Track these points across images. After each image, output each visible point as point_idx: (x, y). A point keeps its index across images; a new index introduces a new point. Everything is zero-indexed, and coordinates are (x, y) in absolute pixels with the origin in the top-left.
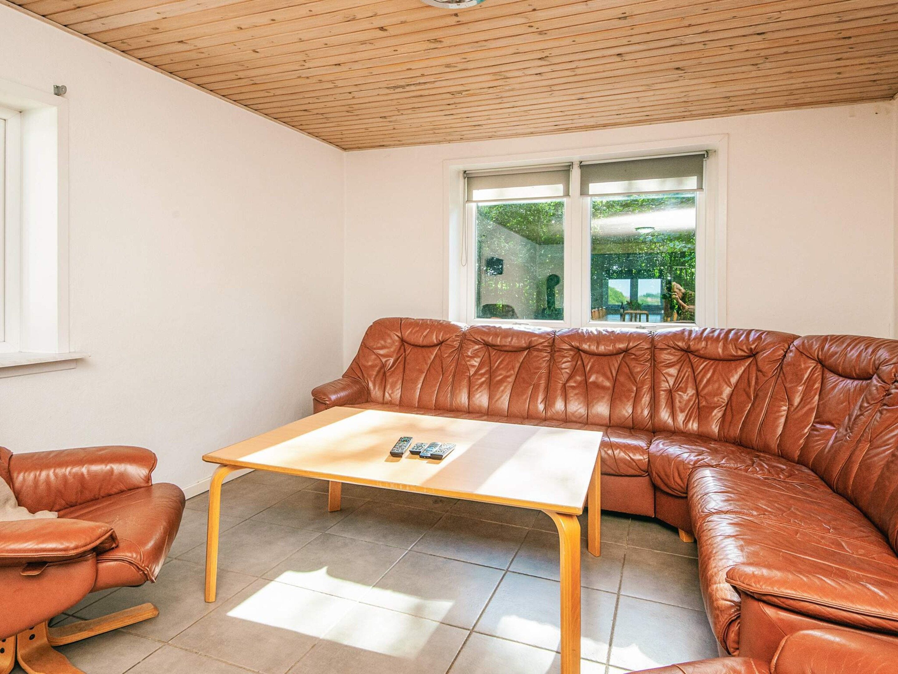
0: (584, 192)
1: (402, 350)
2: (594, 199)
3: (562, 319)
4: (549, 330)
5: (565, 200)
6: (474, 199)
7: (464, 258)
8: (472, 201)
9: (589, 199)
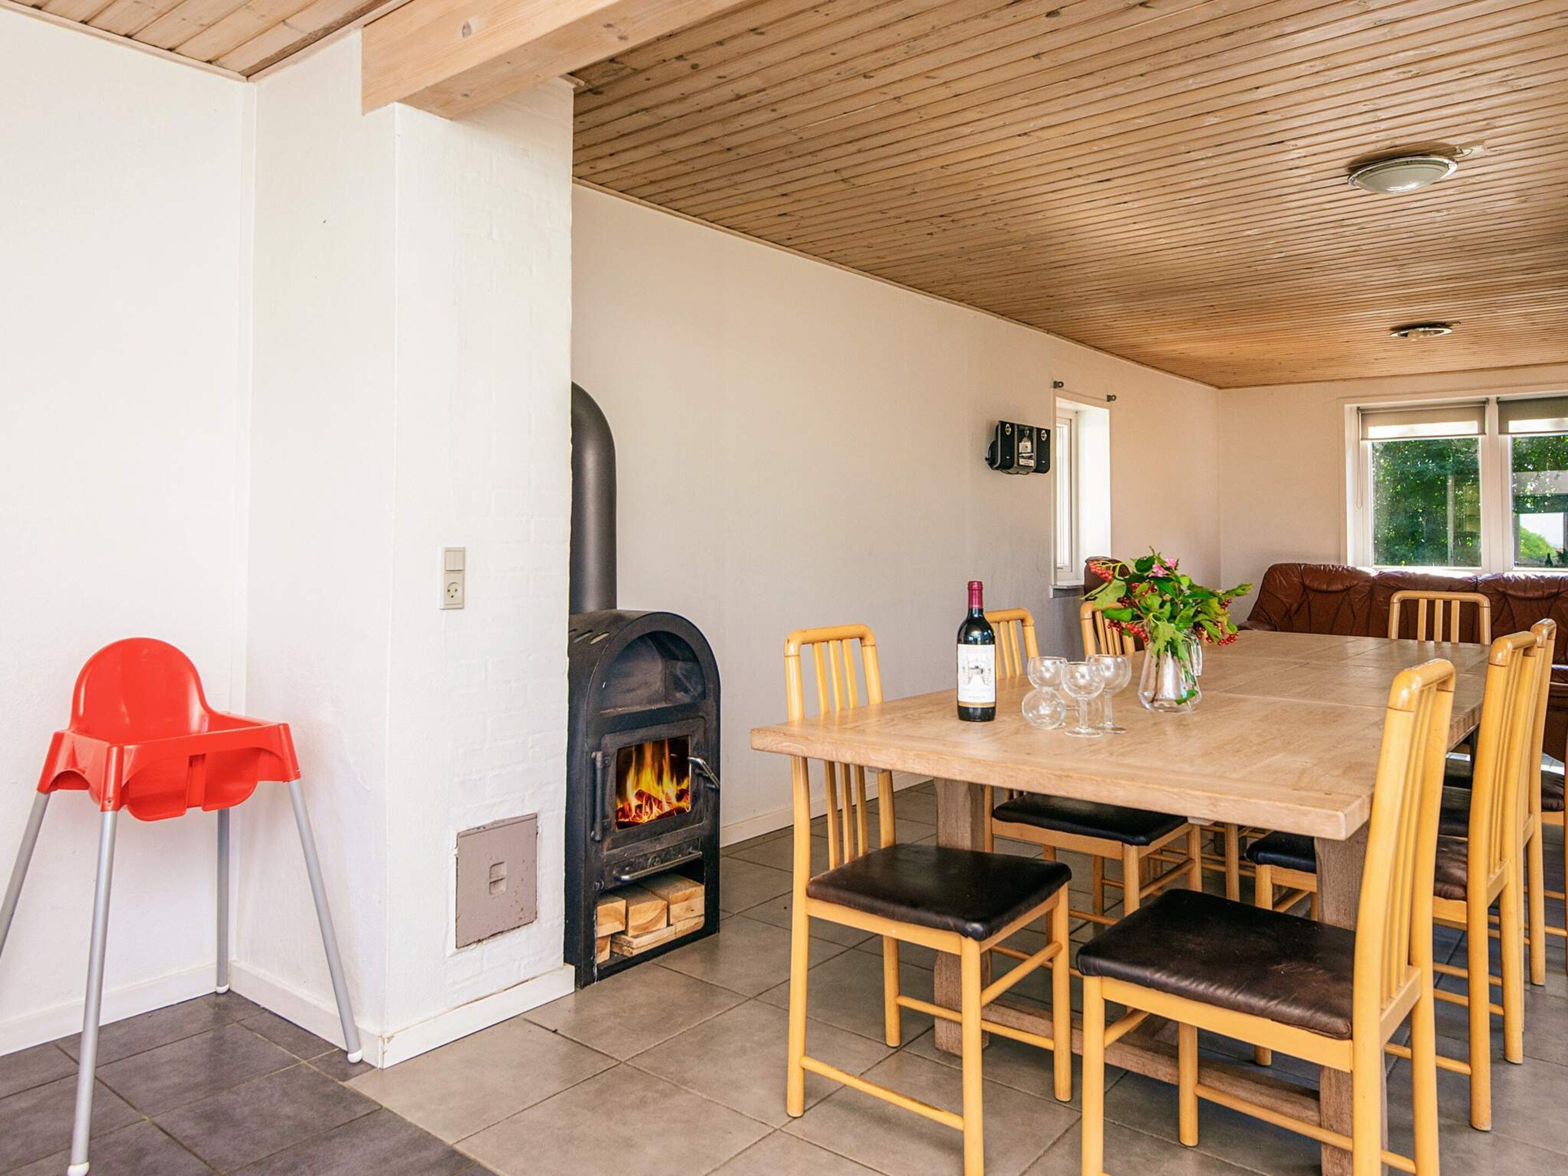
0: (1503, 430)
1: (1305, 597)
2: (1514, 436)
3: (1480, 565)
4: (1470, 575)
5: (1480, 438)
6: (1370, 437)
7: (1359, 500)
8: (1367, 439)
9: (1509, 437)
